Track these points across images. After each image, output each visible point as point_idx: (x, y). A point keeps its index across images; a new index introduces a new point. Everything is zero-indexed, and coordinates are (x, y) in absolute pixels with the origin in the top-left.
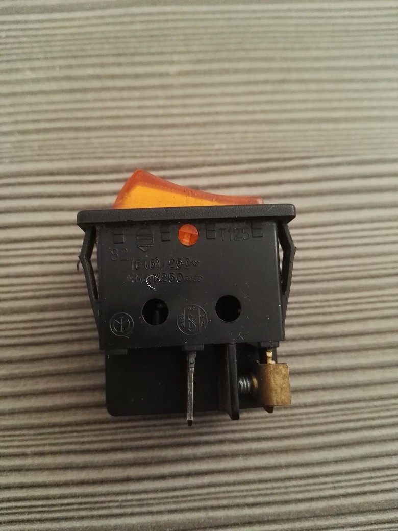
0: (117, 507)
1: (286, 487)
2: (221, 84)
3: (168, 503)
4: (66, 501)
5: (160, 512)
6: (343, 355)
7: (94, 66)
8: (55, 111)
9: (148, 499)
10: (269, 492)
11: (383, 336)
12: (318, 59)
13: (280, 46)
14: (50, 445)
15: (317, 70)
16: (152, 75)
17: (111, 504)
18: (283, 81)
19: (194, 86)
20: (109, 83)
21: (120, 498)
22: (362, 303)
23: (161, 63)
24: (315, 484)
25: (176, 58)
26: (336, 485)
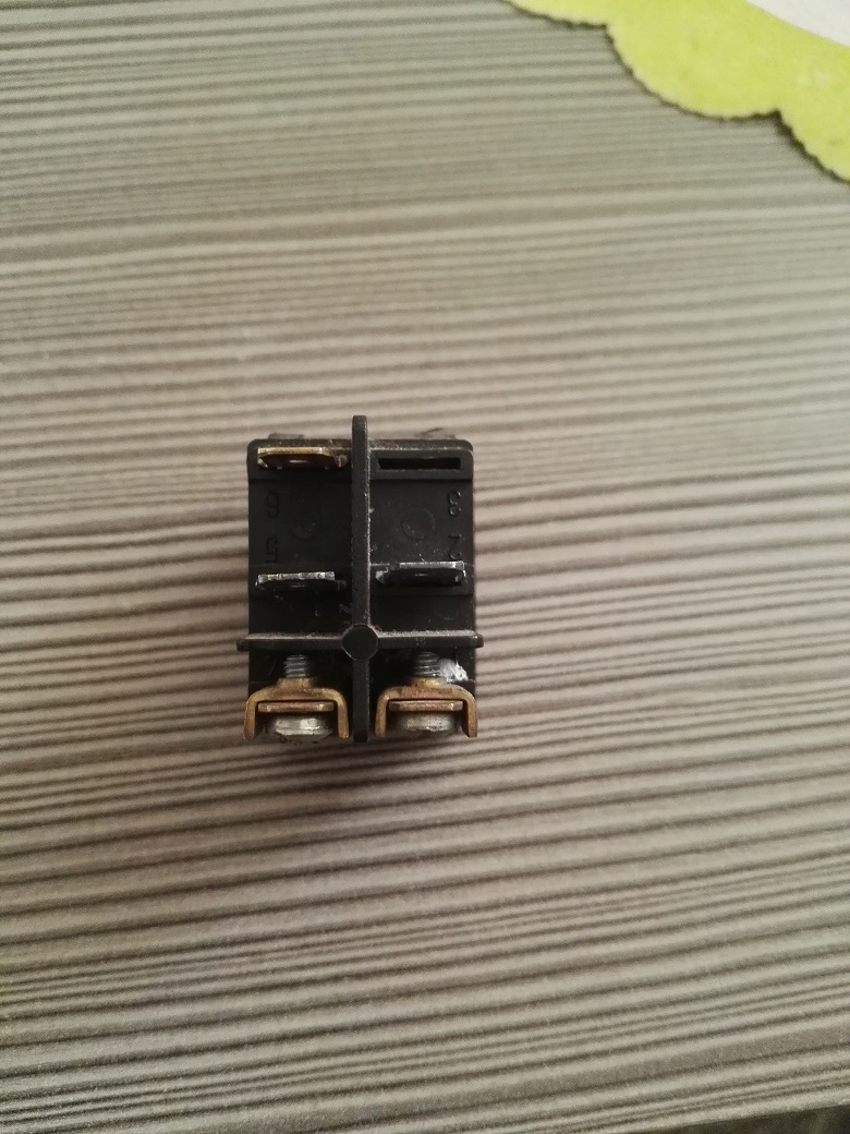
0: (160, 1102)
1: (450, 1052)
2: (323, 375)
3: (249, 1090)
4: (71, 1098)
5: (235, 1107)
6: (537, 819)
7: (108, 350)
8: (44, 429)
9: (212, 1086)
10: (420, 1061)
11: (605, 782)
12: (486, 325)
13: (421, 305)
14: (43, 999)
15: (483, 343)
16: (210, 363)
17: (150, 1098)
18: (428, 366)
19: (281, 379)
20: (136, 379)
21: (165, 1086)
22: (565, 729)
23: (223, 343)
24: (498, 1044)
25: (247, 332)
26: (536, 1044)
